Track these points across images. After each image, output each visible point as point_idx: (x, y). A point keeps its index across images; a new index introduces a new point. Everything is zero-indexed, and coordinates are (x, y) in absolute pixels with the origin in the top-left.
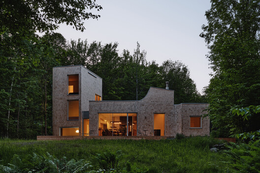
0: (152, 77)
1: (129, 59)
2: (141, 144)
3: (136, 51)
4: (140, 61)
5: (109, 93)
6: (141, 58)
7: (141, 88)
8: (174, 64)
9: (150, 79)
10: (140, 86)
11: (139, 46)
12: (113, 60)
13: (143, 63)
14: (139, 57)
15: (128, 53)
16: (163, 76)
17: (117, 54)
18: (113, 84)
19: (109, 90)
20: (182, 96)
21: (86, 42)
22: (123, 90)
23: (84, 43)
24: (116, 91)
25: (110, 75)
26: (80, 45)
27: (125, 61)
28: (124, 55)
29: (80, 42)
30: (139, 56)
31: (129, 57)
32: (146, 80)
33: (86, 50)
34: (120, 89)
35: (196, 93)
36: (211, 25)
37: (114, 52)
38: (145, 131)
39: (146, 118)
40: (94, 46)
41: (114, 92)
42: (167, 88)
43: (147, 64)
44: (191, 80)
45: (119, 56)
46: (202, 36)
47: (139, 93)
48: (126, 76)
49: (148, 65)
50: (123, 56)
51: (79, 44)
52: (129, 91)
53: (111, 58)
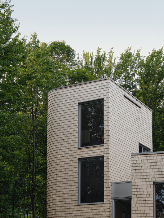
21: (111, 53)
23: (107, 56)
26: (100, 60)
29: (100, 54)
33: (110, 69)
40: (127, 58)
51: (98, 59)
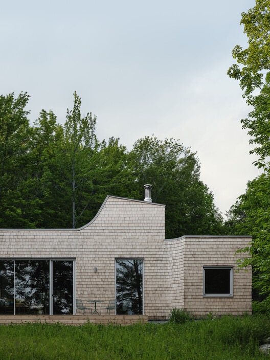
0: (111, 177)
1: (54, 134)
2: (86, 335)
3: (71, 114)
4: (80, 137)
5: (7, 212)
6: (82, 130)
7: (84, 203)
8: (161, 147)
9: (105, 179)
10: (82, 198)
11: (78, 102)
12: (18, 136)
13: (87, 142)
14: (78, 128)
15: (53, 118)
16: (136, 175)
17: (25, 122)
18: (17, 192)
19: (5, 205)
20: (179, 222)
22: (41, 207)
24: (23, 207)
25: (8, 171)
27: (46, 137)
28: (44, 123)
30: (78, 125)
31: (55, 129)
32: (95, 182)
34: (33, 203)
35: (213, 216)
36: (254, 46)
37: (20, 117)
38: (95, 302)
39: (96, 271)
41: (19, 211)
42: (147, 199)
43: (97, 146)
44: (201, 184)
45: (31, 125)
46: (235, 73)
47: (78, 214)
48: (47, 173)
49: (99, 149)
50: (39, 126)
52: (55, 209)
53: (11, 128)
